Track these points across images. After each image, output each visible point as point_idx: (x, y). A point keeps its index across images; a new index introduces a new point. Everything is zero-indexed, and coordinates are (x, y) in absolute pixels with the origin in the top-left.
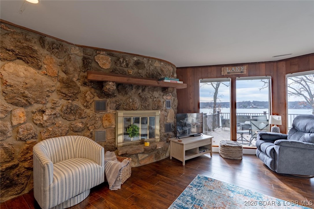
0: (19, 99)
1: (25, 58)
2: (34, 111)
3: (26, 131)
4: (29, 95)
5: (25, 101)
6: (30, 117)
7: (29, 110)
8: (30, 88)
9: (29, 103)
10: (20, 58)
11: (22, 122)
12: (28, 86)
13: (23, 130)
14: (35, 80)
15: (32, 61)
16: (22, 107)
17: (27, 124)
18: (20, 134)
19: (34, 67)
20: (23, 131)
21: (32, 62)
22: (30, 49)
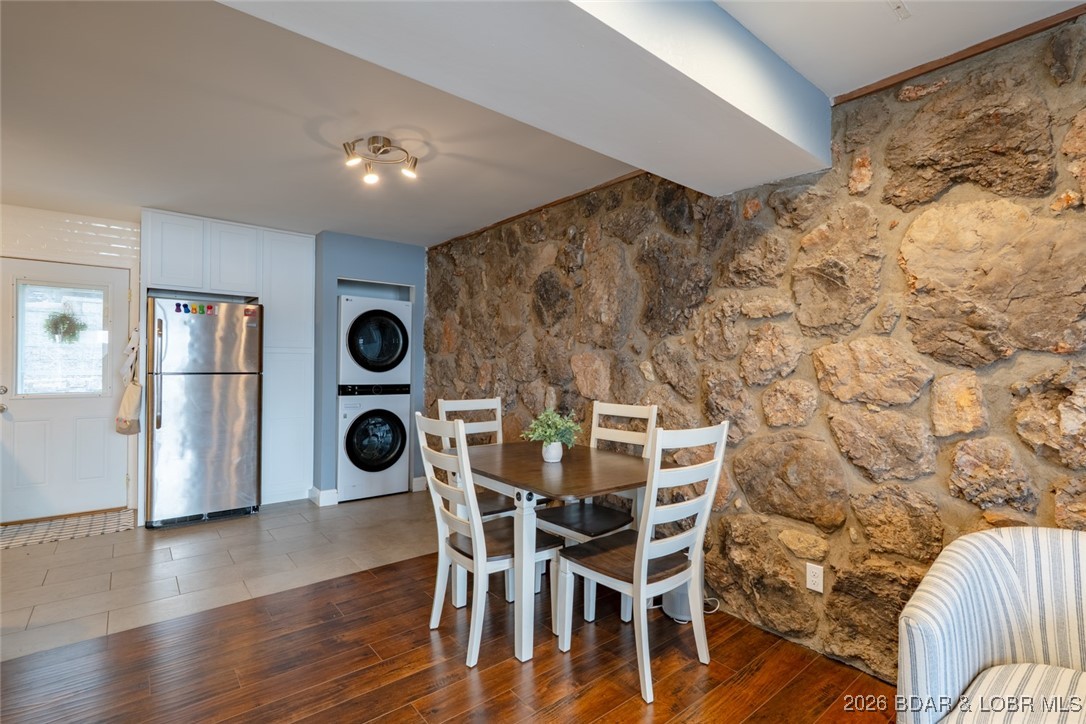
0: (956, 336)
1: (977, 168)
2: (1020, 384)
3: (986, 467)
4: (995, 319)
5: (975, 345)
6: (1004, 412)
7: (997, 382)
8: (999, 289)
9: (994, 349)
10: (961, 177)
11: (968, 428)
12: (990, 279)
13: (972, 458)
14: (1020, 247)
15: (1005, 170)
16: (968, 366)
17: (987, 439)
18: (960, 474)
19: (1014, 192)
20: (976, 466)
21: (1005, 173)
22: (993, 121)
